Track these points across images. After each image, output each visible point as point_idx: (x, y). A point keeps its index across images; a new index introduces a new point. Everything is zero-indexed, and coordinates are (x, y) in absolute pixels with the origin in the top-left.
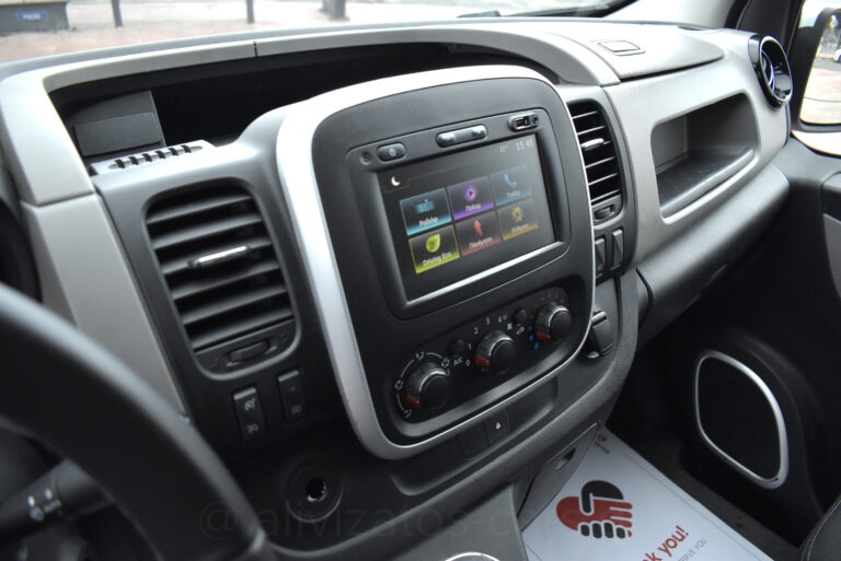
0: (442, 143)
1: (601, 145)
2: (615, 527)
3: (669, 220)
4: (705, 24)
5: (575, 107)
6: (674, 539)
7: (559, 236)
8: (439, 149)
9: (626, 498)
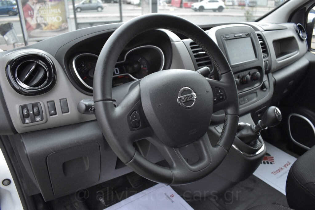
0: (235, 36)
1: (262, 43)
2: (269, 162)
3: (279, 62)
6: (287, 164)
7: (256, 57)
8: (235, 38)
9: (272, 156)
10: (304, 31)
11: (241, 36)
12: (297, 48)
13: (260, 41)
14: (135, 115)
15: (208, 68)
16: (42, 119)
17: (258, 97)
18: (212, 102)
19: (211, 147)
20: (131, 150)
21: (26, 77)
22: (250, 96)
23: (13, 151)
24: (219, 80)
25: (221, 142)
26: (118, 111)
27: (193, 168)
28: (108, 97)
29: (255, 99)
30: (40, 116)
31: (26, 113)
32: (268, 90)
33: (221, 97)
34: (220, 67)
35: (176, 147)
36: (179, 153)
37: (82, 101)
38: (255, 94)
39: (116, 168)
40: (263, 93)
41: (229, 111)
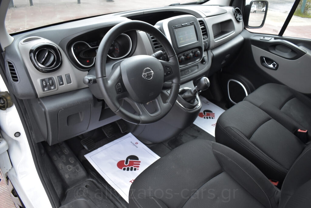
0: (182, 25)
1: (203, 28)
2: (211, 117)
3: (216, 41)
4: (225, 5)
5: (200, 21)
7: (198, 40)
8: (182, 26)
9: (213, 113)
10: (241, 14)
11: (186, 25)
12: (233, 28)
13: (201, 26)
14: (119, 85)
15: (162, 51)
16: (55, 88)
17: (199, 69)
18: (163, 76)
19: (163, 103)
20: (118, 105)
21: (43, 60)
22: (192, 68)
23: (26, 111)
24: (169, 61)
25: (169, 101)
26: (110, 82)
27: (152, 115)
28: (104, 75)
29: (196, 70)
30: (53, 86)
31: (45, 85)
32: (207, 63)
33: (169, 73)
34: (169, 52)
35: (142, 103)
36: (144, 107)
37: (86, 77)
38: (196, 67)
39: (100, 120)
40: (203, 65)
41: (175, 81)
